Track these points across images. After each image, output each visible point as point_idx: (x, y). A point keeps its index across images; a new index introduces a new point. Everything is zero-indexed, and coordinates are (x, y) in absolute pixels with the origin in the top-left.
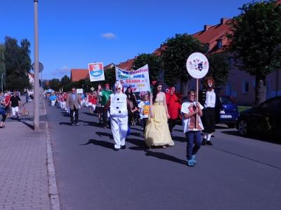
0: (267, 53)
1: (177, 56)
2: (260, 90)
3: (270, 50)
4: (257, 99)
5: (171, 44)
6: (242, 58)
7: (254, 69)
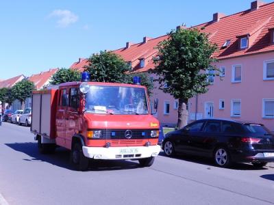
0: (190, 78)
1: (101, 73)
2: (182, 113)
3: (192, 76)
4: (179, 121)
5: (96, 60)
6: (166, 81)
7: (177, 92)
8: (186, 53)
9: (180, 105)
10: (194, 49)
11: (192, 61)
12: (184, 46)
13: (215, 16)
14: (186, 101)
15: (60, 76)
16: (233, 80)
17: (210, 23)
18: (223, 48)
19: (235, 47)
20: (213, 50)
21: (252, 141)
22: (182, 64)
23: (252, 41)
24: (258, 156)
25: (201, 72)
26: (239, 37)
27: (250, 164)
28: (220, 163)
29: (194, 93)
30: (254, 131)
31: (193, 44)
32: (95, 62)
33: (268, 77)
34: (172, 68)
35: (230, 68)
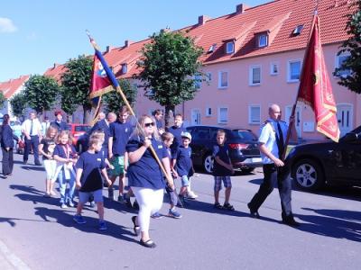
0: (176, 84)
1: (80, 80)
3: (179, 81)
5: (73, 66)
6: (151, 87)
7: (164, 99)
8: (172, 58)
9: (167, 112)
10: (181, 54)
11: (178, 66)
12: (169, 49)
13: (201, 19)
14: (173, 108)
15: (33, 84)
16: (220, 86)
17: (195, 27)
18: (209, 53)
19: (221, 52)
20: (200, 54)
21: (240, 147)
22: (168, 69)
23: (238, 46)
24: (247, 161)
25: (187, 78)
26: (225, 42)
27: (239, 169)
28: (209, 170)
29: (181, 99)
30: (242, 136)
31: (179, 48)
32: (74, 67)
33: (254, 82)
34: (157, 74)
35: (217, 73)
